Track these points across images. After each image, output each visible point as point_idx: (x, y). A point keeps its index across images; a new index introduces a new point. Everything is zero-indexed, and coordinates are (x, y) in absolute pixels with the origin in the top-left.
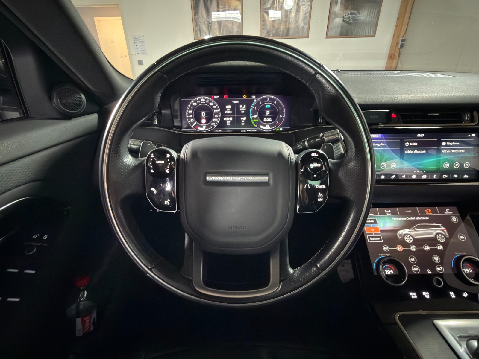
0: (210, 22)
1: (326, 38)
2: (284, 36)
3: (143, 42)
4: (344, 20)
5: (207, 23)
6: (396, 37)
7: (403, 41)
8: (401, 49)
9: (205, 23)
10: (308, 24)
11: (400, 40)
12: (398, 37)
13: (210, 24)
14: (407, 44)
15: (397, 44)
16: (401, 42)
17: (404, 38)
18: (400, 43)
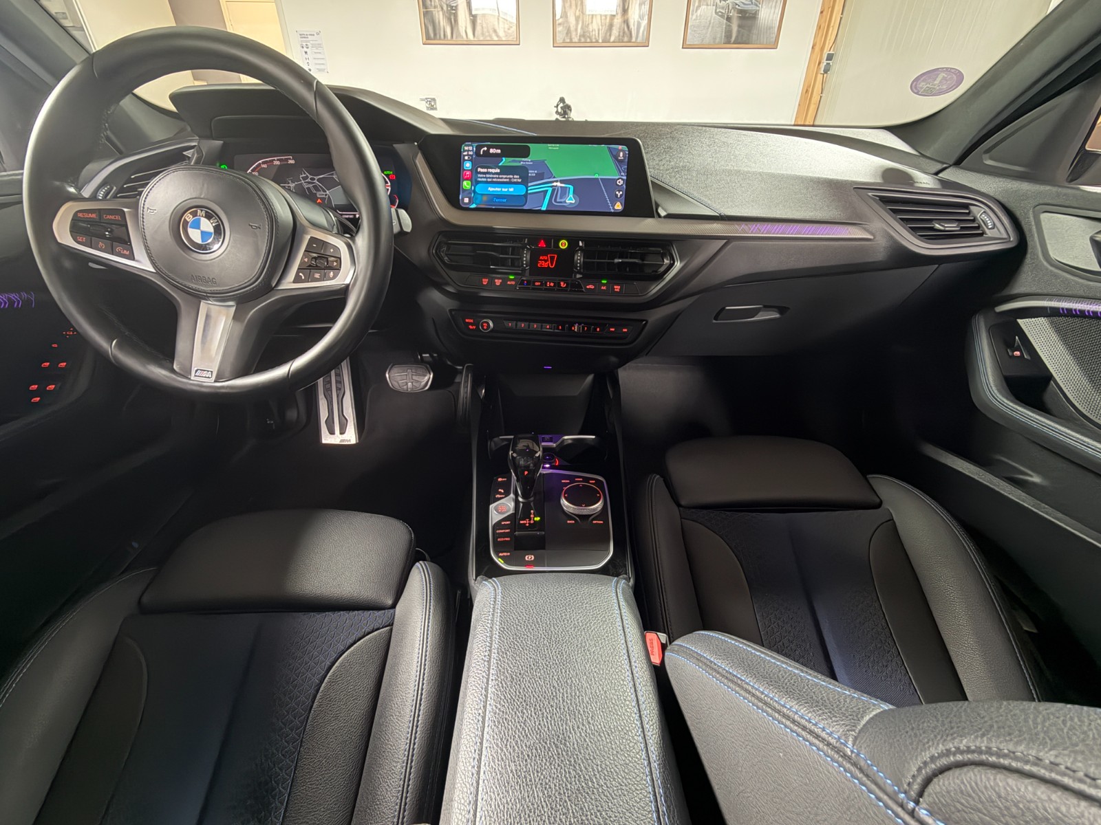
0: (452, 7)
1: (683, 48)
2: (600, 41)
3: (319, 46)
4: (718, 11)
5: (447, 8)
6: (817, 49)
7: (830, 57)
8: (825, 75)
9: (442, 9)
10: (646, 17)
11: (825, 57)
12: (822, 49)
13: (454, 12)
14: (836, 65)
15: (819, 63)
16: (827, 60)
17: (831, 52)
18: (825, 62)
